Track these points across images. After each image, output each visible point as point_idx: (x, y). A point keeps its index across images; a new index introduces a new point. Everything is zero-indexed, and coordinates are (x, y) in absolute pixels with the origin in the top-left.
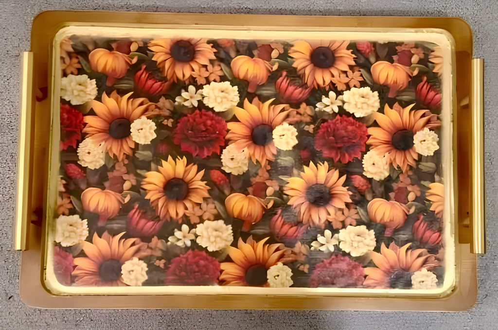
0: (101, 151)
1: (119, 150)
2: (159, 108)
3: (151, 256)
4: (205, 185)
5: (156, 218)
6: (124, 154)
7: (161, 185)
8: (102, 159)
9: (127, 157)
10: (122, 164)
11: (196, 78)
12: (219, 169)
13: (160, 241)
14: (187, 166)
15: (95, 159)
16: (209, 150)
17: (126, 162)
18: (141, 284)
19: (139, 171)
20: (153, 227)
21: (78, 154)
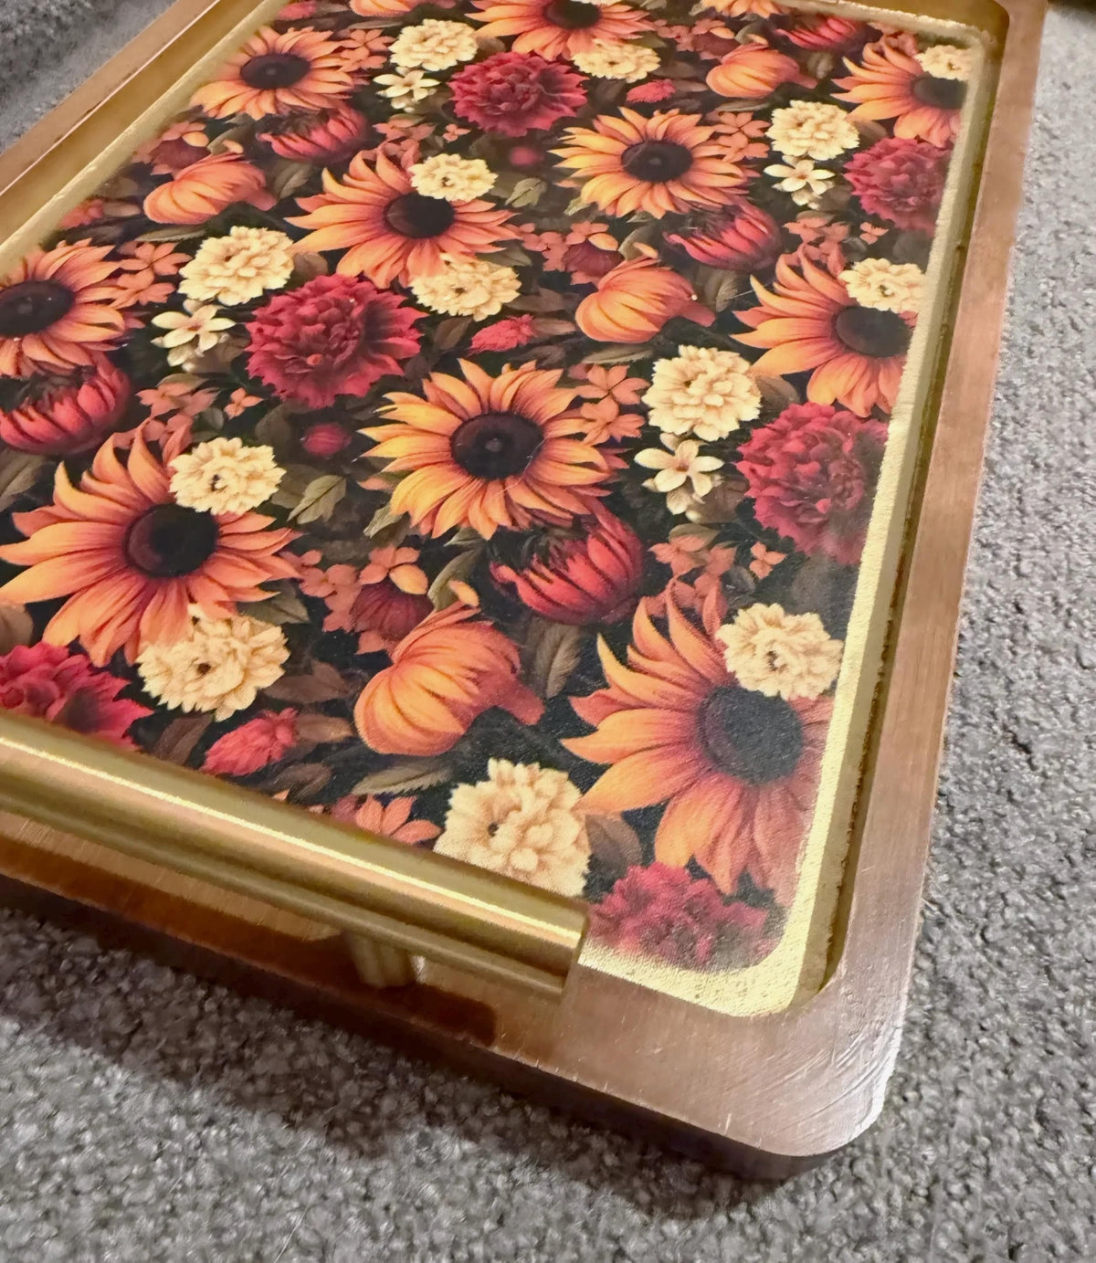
0: (222, 628)
1: (250, 566)
2: (172, 413)
3: (725, 578)
4: (515, 373)
5: (580, 528)
6: (277, 554)
7: (460, 480)
8: (253, 632)
9: (295, 548)
10: (319, 573)
11: (138, 302)
12: (476, 327)
13: (676, 542)
14: (425, 398)
15: (243, 659)
16: (401, 334)
17: (313, 557)
18: (836, 645)
19: (371, 531)
20: (614, 544)
21: (187, 709)
